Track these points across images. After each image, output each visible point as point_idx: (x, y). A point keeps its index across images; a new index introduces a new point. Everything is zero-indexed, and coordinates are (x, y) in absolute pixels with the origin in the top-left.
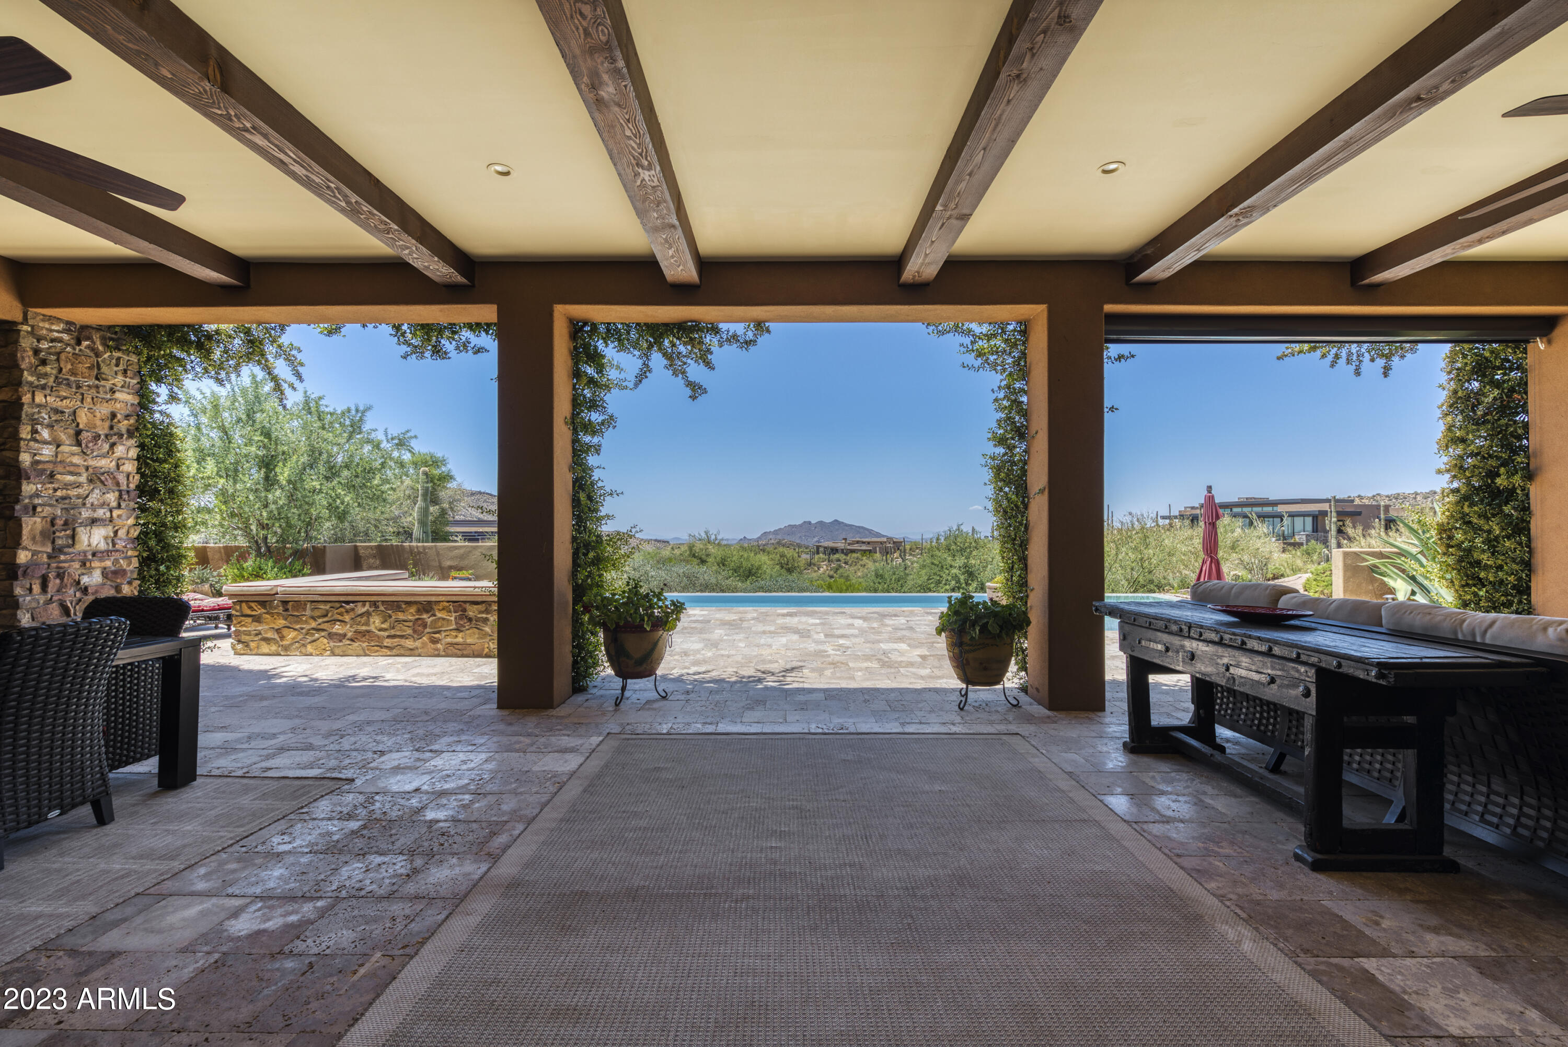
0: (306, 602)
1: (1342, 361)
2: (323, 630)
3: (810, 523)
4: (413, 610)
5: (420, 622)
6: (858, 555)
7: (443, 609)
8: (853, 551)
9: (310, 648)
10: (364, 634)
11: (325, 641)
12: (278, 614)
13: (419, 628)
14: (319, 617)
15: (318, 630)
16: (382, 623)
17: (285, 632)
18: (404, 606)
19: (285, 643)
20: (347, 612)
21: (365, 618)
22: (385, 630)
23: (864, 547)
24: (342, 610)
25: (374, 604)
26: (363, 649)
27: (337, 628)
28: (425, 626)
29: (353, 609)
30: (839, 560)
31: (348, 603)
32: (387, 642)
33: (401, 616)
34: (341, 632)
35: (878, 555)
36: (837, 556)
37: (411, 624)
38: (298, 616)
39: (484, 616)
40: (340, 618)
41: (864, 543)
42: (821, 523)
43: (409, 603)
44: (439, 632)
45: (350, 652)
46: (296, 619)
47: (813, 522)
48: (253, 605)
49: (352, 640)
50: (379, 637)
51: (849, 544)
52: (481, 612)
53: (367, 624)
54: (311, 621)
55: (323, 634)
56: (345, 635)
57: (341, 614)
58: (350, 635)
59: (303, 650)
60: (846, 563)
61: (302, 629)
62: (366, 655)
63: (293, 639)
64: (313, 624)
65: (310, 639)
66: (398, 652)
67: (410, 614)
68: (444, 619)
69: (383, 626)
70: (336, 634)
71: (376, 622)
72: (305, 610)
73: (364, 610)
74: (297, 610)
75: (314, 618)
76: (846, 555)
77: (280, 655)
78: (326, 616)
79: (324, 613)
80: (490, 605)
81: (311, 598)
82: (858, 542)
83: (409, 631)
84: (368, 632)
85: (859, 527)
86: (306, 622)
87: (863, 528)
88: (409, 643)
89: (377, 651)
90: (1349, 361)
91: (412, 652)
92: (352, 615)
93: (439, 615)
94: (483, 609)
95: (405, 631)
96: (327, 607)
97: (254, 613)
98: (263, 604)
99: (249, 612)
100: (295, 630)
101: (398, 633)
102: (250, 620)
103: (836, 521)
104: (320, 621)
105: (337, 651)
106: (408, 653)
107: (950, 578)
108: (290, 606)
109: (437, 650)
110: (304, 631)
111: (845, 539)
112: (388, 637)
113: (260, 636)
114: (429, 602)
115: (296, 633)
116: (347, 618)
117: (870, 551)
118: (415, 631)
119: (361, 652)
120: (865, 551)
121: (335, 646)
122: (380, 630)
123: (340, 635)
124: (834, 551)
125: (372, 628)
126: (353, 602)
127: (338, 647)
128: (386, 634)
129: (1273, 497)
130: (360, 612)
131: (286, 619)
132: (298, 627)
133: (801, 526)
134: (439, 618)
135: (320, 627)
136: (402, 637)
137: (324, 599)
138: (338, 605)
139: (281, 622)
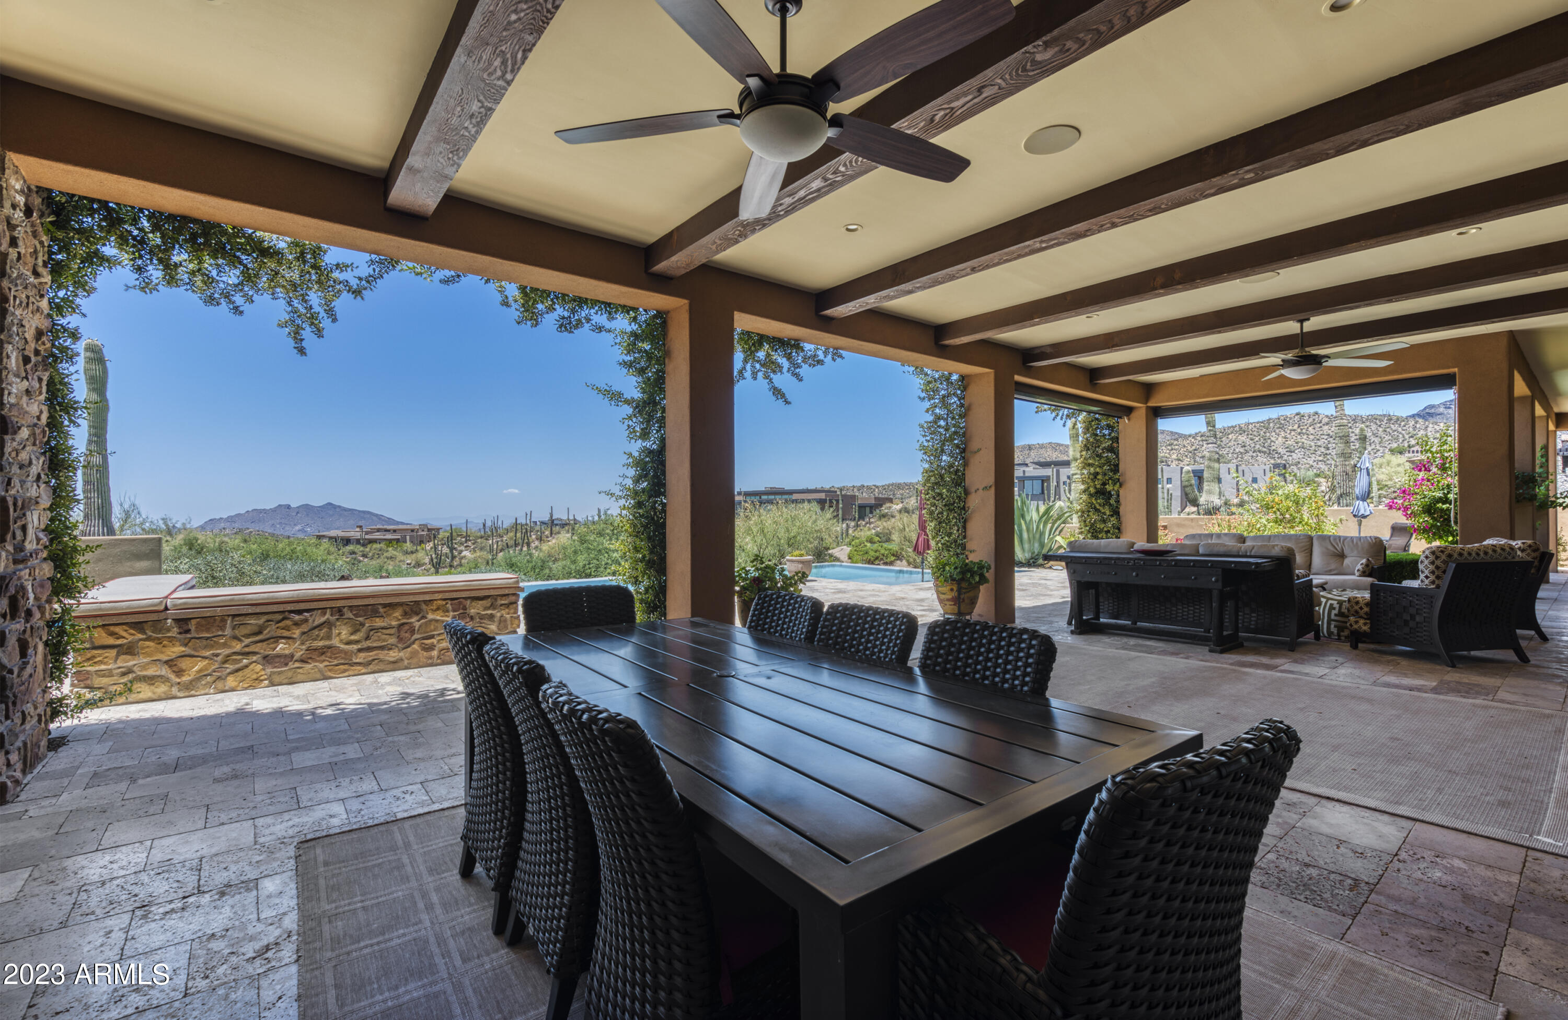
0: (223, 619)
1: (1059, 418)
2: (255, 653)
3: (289, 507)
4: (398, 613)
5: (407, 627)
6: (382, 545)
7: (438, 609)
8: (371, 541)
9: (231, 681)
10: (322, 651)
11: (259, 667)
12: (171, 639)
13: (404, 634)
14: (247, 636)
15: (247, 654)
16: (352, 634)
17: (184, 664)
18: (381, 610)
19: (186, 678)
20: (296, 624)
21: (325, 630)
22: (357, 642)
23: (389, 536)
24: (288, 622)
25: (340, 611)
26: (320, 671)
27: (281, 647)
28: (413, 632)
29: (306, 621)
30: (353, 553)
31: (299, 612)
32: (361, 658)
33: (379, 623)
34: (287, 652)
35: (408, 546)
36: (350, 548)
37: (392, 631)
38: (207, 638)
39: (489, 612)
40: (286, 634)
41: (386, 530)
42: (307, 508)
43: (391, 606)
44: (432, 637)
45: (300, 677)
46: (205, 642)
47: (293, 505)
48: (117, 629)
49: (302, 661)
50: (346, 652)
51: (367, 533)
52: (486, 609)
53: (329, 637)
54: (234, 643)
55: (255, 658)
56: (292, 656)
57: (287, 628)
58: (298, 655)
59: (220, 685)
60: (364, 556)
61: (217, 655)
62: (326, 678)
63: (200, 671)
64: (238, 647)
65: (230, 667)
66: (376, 668)
67: (395, 618)
68: (437, 621)
69: (353, 637)
70: (278, 656)
71: (343, 632)
72: (223, 628)
73: (323, 619)
74: (208, 630)
75: (235, 638)
76: (364, 545)
77: (175, 697)
78: (260, 633)
79: (256, 629)
80: (496, 600)
81: (234, 611)
82: (378, 530)
83: (393, 640)
84: (330, 647)
85: (364, 512)
86: (225, 645)
87: (369, 513)
88: (393, 655)
89: (345, 671)
90: (1062, 419)
91: (396, 666)
92: (305, 628)
93: (430, 616)
94: (489, 605)
95: (384, 640)
96: (261, 621)
97: (119, 642)
98: (138, 626)
99: (111, 641)
100: (205, 658)
101: (375, 645)
102: (113, 652)
103: (330, 504)
104: (247, 641)
105: (276, 679)
106: (391, 666)
107: (609, 561)
108: (192, 625)
109: (431, 658)
110: (219, 658)
111: (361, 527)
112: (360, 650)
113: (131, 676)
114: (417, 603)
115: (206, 662)
116: (297, 633)
117: (398, 540)
118: (400, 639)
119: (318, 676)
120: (390, 541)
121: (274, 673)
122: (349, 643)
123: (286, 656)
124: (347, 541)
125: (335, 642)
126: (308, 611)
127: (279, 673)
128: (355, 647)
129: (788, 487)
130: (316, 623)
131: (186, 645)
132: (208, 653)
133: (274, 510)
134: (431, 621)
135: (247, 650)
136: (382, 648)
137: (258, 609)
138: (279, 617)
139: (178, 649)
